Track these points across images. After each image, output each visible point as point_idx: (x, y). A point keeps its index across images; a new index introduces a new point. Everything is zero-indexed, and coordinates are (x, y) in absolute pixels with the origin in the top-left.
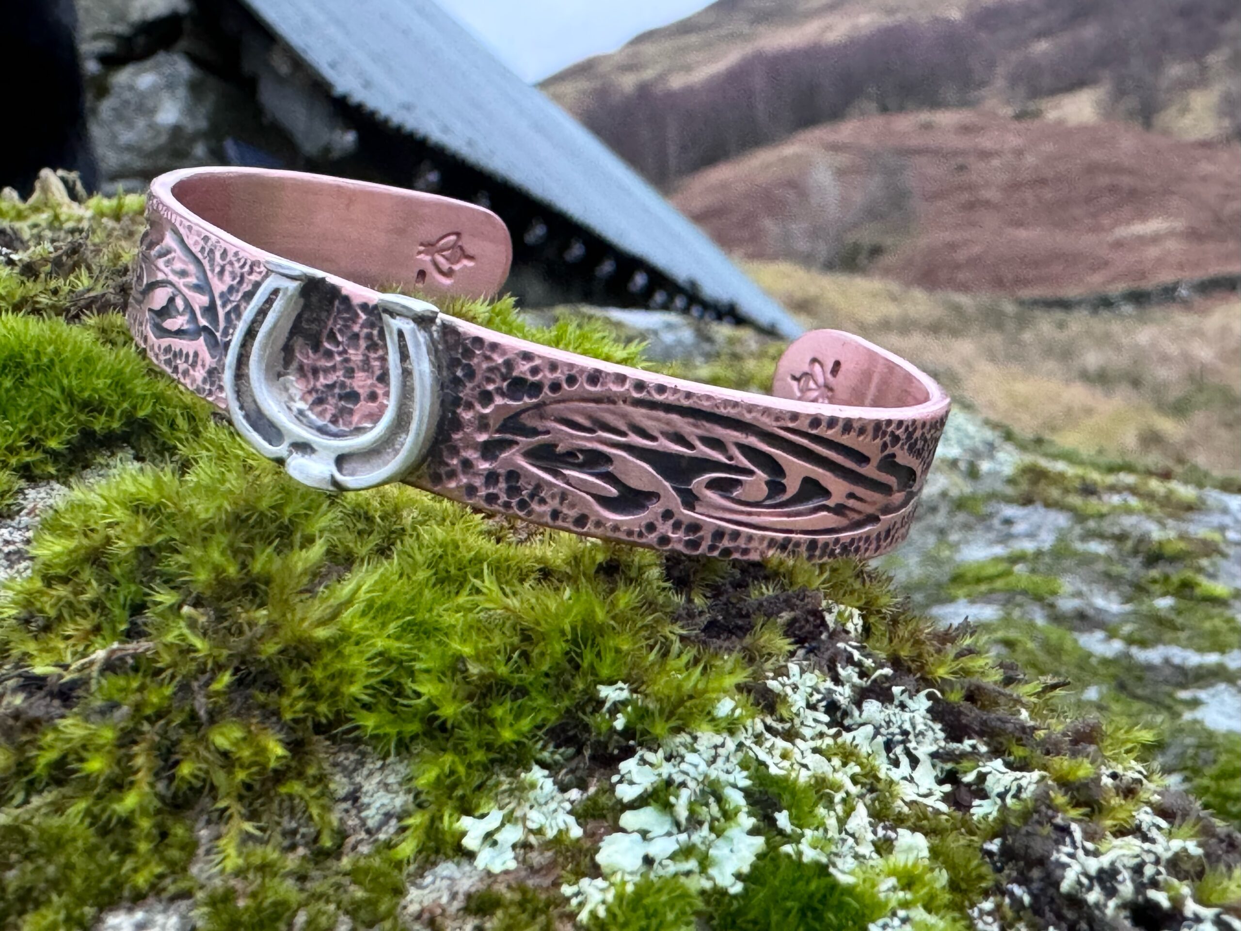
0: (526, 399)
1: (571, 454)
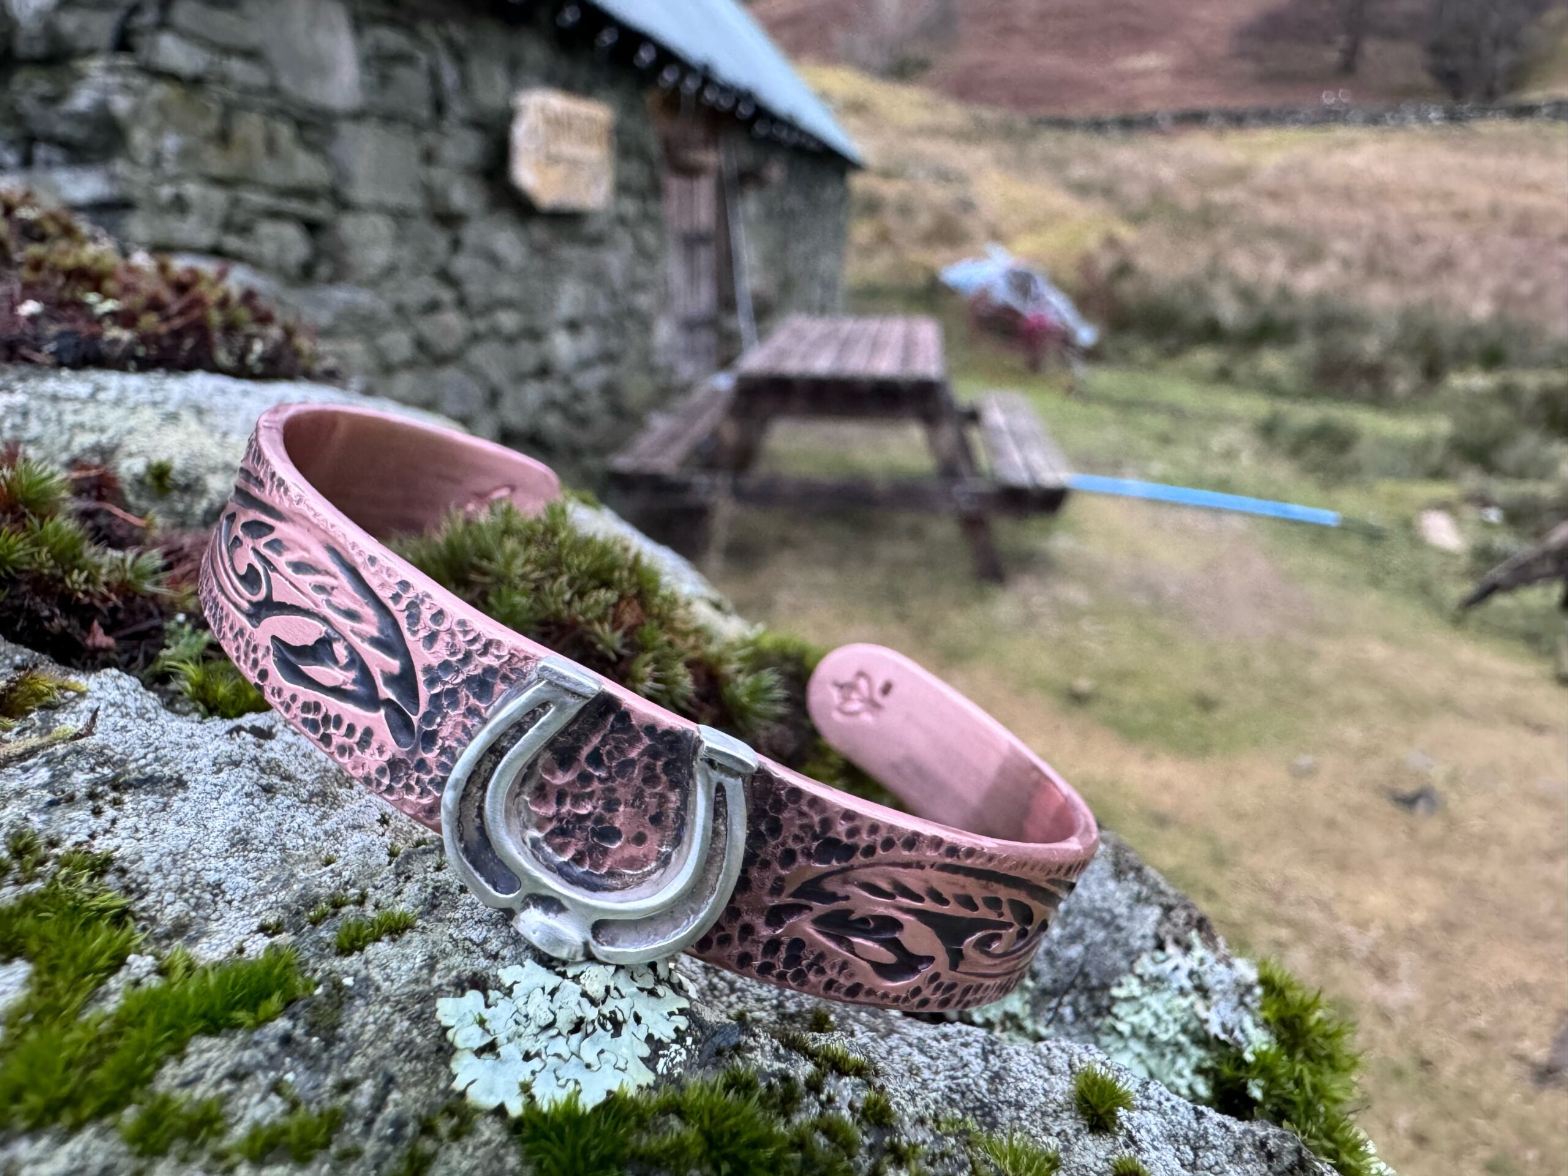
0: (834, 863)
1: (864, 920)
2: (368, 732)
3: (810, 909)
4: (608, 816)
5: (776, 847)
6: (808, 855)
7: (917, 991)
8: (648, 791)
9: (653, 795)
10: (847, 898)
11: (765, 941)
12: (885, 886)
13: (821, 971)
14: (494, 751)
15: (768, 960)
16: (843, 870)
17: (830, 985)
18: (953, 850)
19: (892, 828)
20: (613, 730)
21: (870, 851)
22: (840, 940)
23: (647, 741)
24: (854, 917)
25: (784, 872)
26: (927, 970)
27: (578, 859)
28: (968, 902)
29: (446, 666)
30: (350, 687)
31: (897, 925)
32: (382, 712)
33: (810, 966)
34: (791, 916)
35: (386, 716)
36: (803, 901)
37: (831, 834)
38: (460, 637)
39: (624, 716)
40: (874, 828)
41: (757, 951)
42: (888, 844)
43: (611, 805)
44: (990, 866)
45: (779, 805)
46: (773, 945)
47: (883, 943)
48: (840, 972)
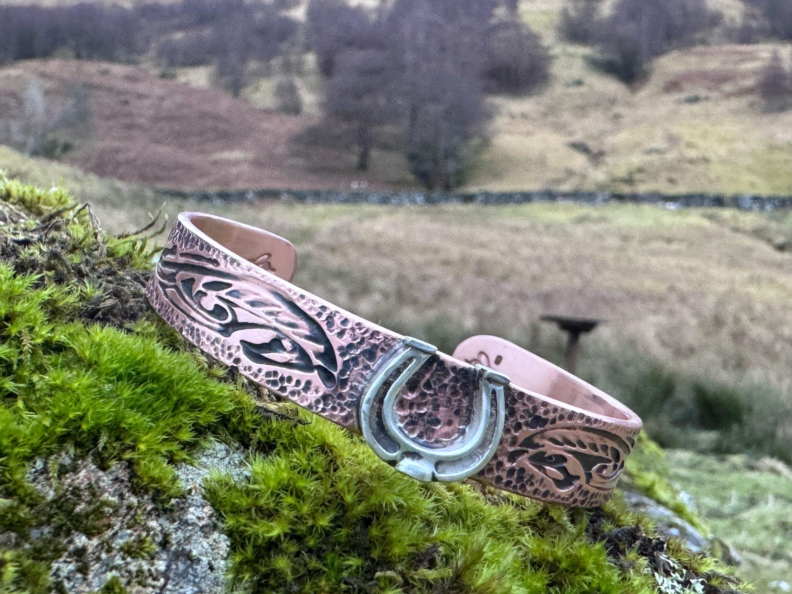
0: (538, 428)
1: (550, 457)
2: (308, 383)
3: (527, 452)
4: (434, 413)
5: (513, 421)
6: (527, 424)
7: (572, 495)
8: (454, 399)
9: (456, 401)
10: (543, 446)
11: (507, 469)
12: (560, 440)
13: (532, 484)
14: (387, 384)
15: (509, 479)
16: (542, 432)
17: (536, 491)
18: (589, 420)
19: (563, 409)
20: (436, 370)
21: (553, 421)
22: (540, 468)
23: (452, 374)
24: (546, 455)
25: (517, 434)
26: (577, 483)
27: (420, 436)
28: (594, 447)
29: (350, 346)
30: (294, 362)
31: (564, 459)
32: (316, 372)
33: (527, 482)
34: (518, 457)
35: (318, 374)
36: (525, 449)
37: (537, 414)
38: (358, 331)
39: (442, 363)
40: (555, 410)
41: (504, 475)
42: (561, 417)
43: (436, 407)
44: (604, 428)
45: (514, 401)
46: (511, 471)
47: (558, 469)
48: (540, 485)
